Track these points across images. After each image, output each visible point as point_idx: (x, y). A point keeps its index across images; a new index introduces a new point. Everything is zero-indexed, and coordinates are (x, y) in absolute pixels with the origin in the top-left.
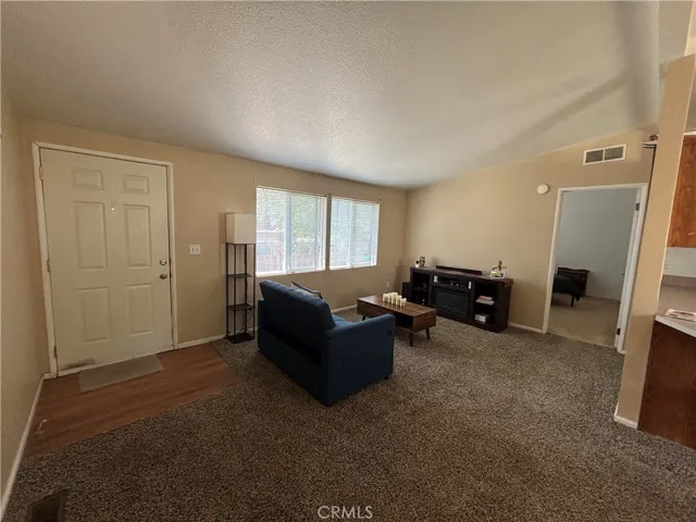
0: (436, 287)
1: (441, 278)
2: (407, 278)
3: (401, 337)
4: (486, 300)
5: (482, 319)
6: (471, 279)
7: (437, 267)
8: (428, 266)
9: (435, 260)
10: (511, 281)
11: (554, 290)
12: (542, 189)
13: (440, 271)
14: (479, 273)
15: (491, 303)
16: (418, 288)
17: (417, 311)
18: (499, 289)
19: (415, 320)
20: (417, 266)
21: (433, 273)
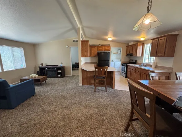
0: (47, 71)
1: (48, 68)
2: (38, 70)
3: (37, 85)
4: (59, 71)
5: (59, 76)
6: (56, 67)
7: (47, 65)
8: (44, 65)
9: (46, 64)
10: (64, 66)
11: (72, 67)
12: (67, 47)
13: (47, 66)
14: (57, 65)
15: (61, 72)
16: (42, 72)
17: (41, 77)
18: (62, 68)
19: (41, 79)
20: (41, 66)
21: (46, 67)
